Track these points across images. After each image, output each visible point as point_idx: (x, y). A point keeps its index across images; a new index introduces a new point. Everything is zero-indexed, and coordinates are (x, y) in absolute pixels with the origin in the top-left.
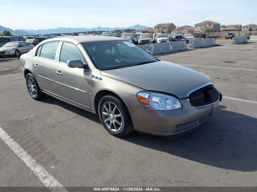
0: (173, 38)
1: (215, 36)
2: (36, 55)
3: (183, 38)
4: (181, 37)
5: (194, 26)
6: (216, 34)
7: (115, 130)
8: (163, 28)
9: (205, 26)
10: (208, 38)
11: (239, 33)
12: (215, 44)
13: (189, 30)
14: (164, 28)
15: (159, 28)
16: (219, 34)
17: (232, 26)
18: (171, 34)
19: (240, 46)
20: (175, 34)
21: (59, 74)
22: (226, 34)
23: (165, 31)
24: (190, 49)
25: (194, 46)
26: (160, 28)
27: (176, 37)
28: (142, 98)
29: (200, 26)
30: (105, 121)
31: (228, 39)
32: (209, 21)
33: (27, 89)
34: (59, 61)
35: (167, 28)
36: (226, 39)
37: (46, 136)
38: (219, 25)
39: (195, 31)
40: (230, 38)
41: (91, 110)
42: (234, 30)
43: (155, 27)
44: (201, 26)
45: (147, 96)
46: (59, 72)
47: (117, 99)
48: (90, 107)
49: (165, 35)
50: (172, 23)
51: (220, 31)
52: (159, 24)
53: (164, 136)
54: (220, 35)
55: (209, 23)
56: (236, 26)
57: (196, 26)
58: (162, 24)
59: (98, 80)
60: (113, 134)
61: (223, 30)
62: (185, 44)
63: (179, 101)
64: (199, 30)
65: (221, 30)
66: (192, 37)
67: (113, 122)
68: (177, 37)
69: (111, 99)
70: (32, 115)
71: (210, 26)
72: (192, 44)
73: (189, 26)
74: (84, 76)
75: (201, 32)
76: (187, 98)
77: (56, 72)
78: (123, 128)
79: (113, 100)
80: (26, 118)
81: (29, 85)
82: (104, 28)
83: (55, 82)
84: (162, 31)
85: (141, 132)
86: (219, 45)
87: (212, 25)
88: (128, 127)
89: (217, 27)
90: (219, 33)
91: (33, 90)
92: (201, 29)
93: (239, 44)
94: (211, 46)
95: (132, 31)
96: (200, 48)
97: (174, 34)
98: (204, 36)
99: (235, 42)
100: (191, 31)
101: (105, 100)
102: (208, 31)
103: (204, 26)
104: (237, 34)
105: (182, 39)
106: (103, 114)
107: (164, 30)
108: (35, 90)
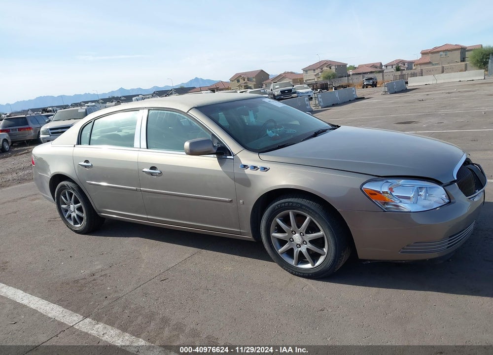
0: (276, 94)
1: (343, 84)
2: (79, 142)
3: (295, 93)
4: (290, 91)
5: (302, 72)
6: (344, 81)
7: (309, 266)
8: (246, 80)
9: (322, 69)
10: (342, 89)
11: (383, 76)
12: (355, 97)
13: (293, 80)
14: (248, 80)
15: (238, 81)
16: (348, 81)
17: (366, 66)
18: (272, 87)
19: (401, 97)
20: (278, 86)
21: (152, 174)
22: (361, 79)
23: (250, 84)
24: (316, 110)
25: (322, 104)
26: (241, 81)
27: (281, 92)
28: (374, 193)
29: (312, 71)
30: (280, 250)
31: (367, 87)
32: (327, 61)
33: (58, 213)
34: (147, 148)
35: (254, 80)
36: (363, 88)
37: (161, 300)
38: (345, 65)
39: (304, 80)
40: (371, 85)
41: (241, 233)
42: (371, 72)
43: (232, 80)
44: (314, 70)
45: (385, 189)
46: (153, 168)
47: (311, 202)
48: (238, 229)
49: (262, 91)
50: (262, 71)
51: (349, 75)
52: (239, 73)
53: (424, 261)
54: (351, 82)
55: (328, 64)
56: (373, 66)
57: (306, 70)
58: (245, 74)
59: (258, 172)
60: (304, 273)
61: (353, 74)
62: (307, 103)
63: (444, 188)
64: (311, 77)
65: (351, 73)
66: (310, 90)
67: (303, 249)
68: (283, 92)
69: (297, 203)
70: (97, 265)
71: (331, 69)
72: (318, 100)
73: (292, 73)
74: (221, 169)
75: (316, 80)
76: (455, 181)
77: (145, 170)
78: (331, 258)
79: (301, 207)
80: (88, 272)
81: (64, 206)
82: (131, 89)
83: (141, 191)
84: (245, 86)
85: (370, 260)
86: (364, 98)
87: (333, 67)
88: (342, 254)
89: (342, 70)
90: (348, 79)
91: (74, 215)
92: (315, 75)
93: (396, 93)
94: (350, 101)
95: (190, 90)
96: (334, 105)
97: (276, 87)
98: (324, 87)
99: (389, 90)
100: (299, 80)
101: (281, 207)
102: (328, 77)
103: (319, 70)
104: (379, 77)
105: (294, 95)
106: (274, 237)
107: (248, 84)
108: (80, 214)
